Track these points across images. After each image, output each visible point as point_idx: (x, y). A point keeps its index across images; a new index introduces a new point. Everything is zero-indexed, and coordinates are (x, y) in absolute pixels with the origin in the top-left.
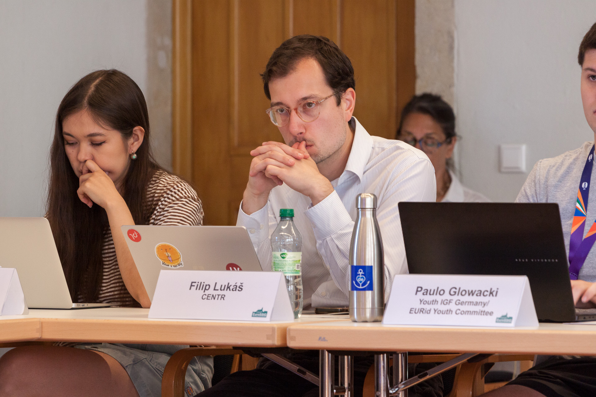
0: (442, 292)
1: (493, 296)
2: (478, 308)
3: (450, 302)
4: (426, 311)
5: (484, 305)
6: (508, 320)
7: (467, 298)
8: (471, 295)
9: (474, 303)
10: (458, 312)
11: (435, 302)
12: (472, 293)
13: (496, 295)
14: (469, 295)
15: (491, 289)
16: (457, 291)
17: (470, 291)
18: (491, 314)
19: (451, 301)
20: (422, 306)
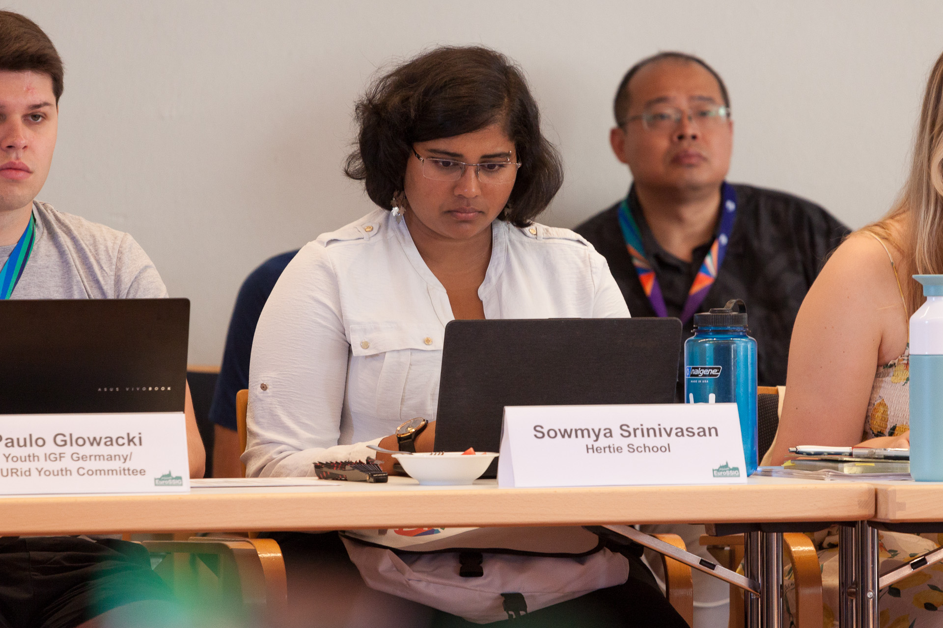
0: (40, 442)
1: (135, 445)
2: (116, 465)
3: (61, 457)
4: (21, 472)
5: (125, 460)
6: (175, 482)
7: (87, 450)
8: (95, 444)
9: (106, 458)
10: (81, 472)
11: (32, 457)
12: (95, 442)
13: (141, 444)
14: (92, 444)
15: (128, 434)
16: (68, 438)
17: (92, 440)
18: (142, 472)
19: (62, 455)
20: (11, 465)
